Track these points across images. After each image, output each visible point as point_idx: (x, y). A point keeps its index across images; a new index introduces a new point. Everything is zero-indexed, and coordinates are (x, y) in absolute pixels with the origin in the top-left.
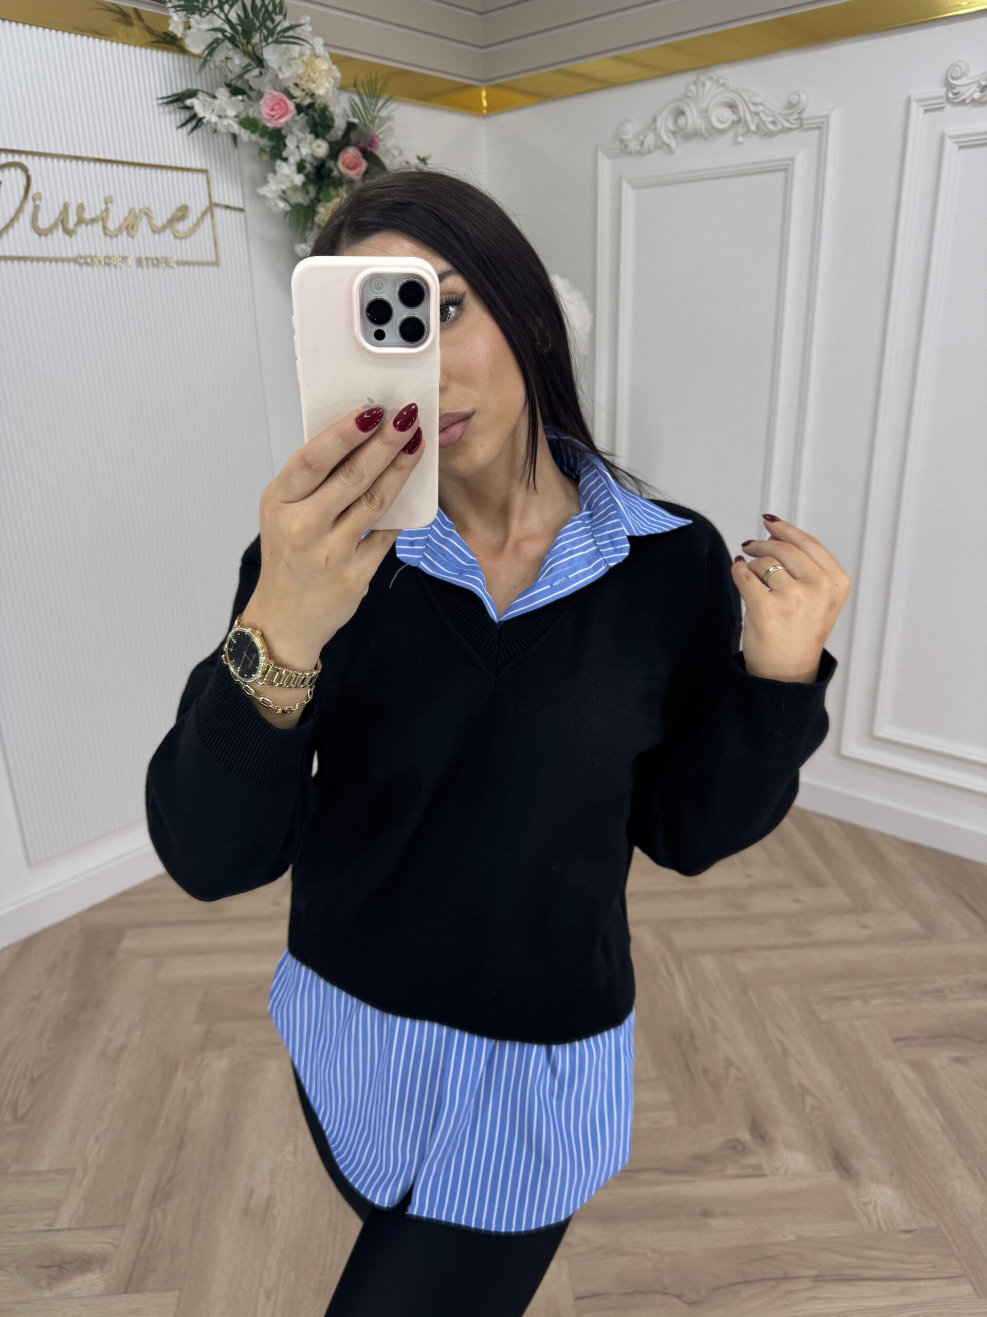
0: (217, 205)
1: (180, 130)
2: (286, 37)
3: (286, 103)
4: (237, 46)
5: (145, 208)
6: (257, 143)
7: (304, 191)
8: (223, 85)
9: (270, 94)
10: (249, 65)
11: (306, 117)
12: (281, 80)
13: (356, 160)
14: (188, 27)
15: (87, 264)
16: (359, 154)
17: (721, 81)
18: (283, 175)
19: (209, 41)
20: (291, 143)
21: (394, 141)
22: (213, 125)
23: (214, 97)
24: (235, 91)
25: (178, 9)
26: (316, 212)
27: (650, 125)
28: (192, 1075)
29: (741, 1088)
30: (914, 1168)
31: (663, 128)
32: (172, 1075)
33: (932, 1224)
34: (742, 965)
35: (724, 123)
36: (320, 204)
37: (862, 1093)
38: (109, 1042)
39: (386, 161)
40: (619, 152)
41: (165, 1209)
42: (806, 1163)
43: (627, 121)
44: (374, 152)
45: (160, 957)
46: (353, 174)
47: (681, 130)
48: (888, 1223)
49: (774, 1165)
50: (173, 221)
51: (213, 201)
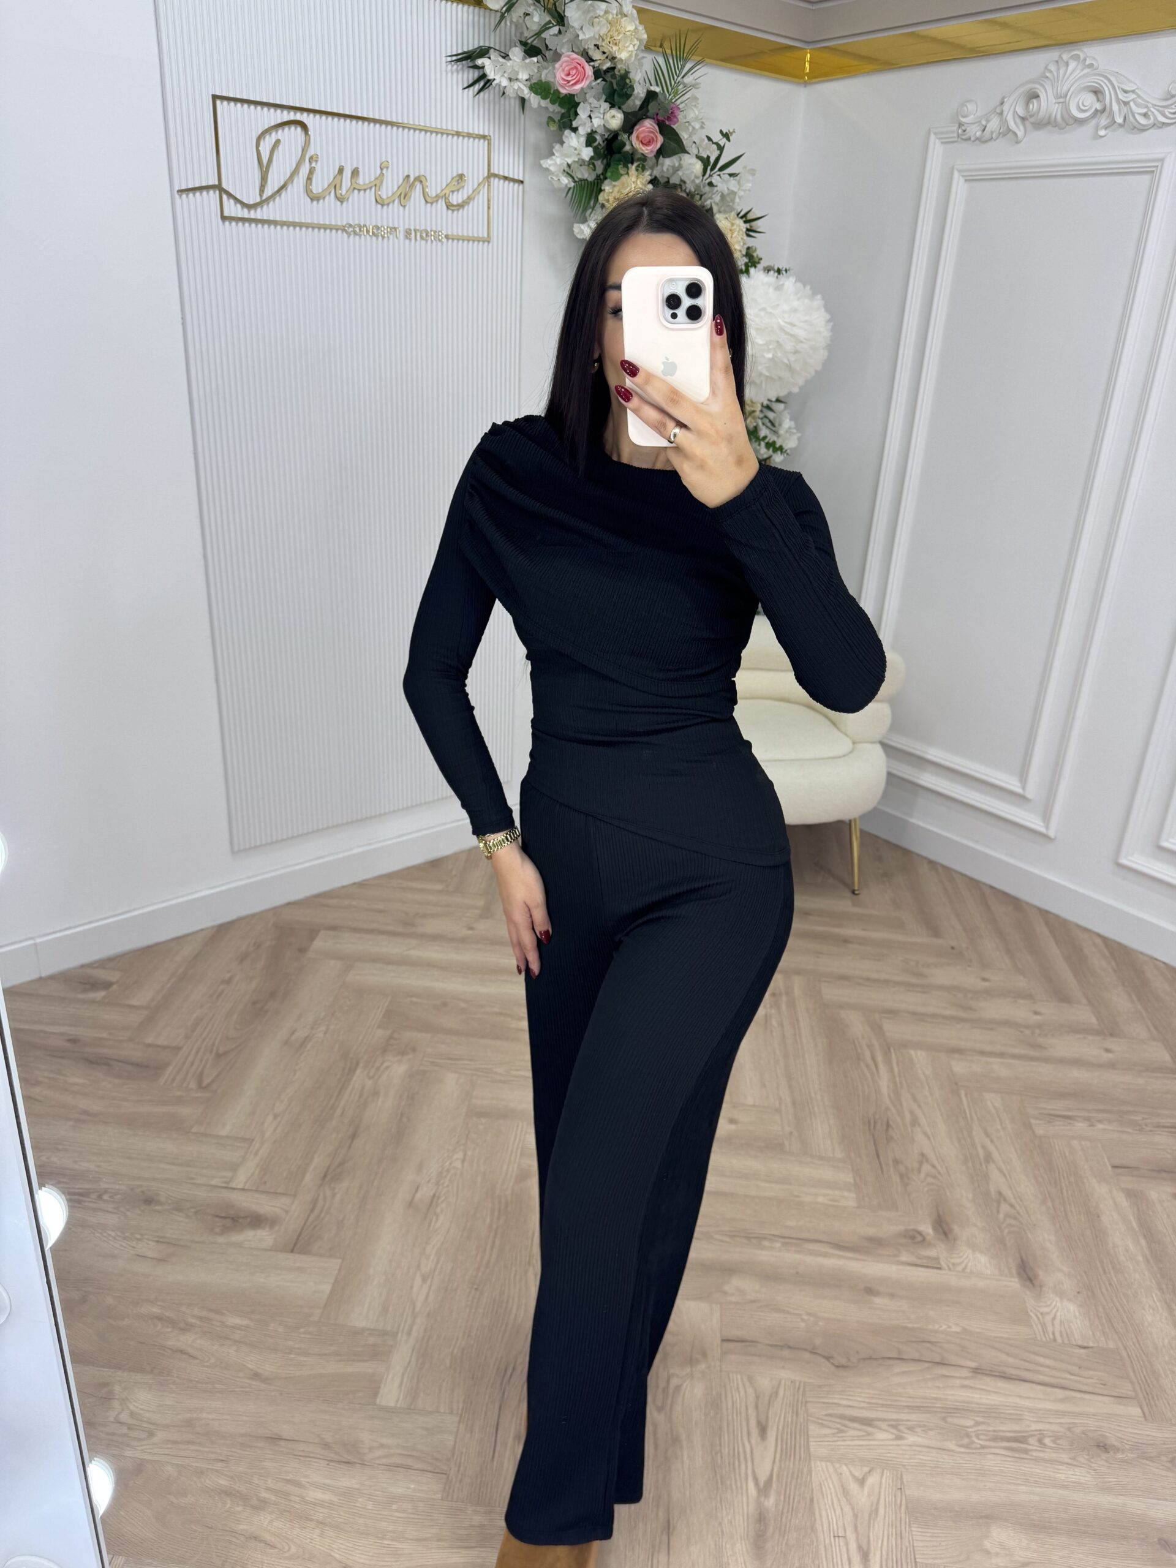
0: (496, 176)
1: (467, 90)
3: (583, 67)
5: (419, 177)
6: (547, 108)
7: (591, 166)
8: (518, 44)
9: (569, 57)
10: (549, 22)
11: (604, 83)
12: (581, 40)
13: (652, 135)
15: (355, 233)
16: (656, 127)
17: (1088, 62)
18: (571, 147)
20: (583, 112)
21: (696, 112)
22: (501, 89)
23: (506, 56)
24: (531, 51)
26: (601, 190)
27: (996, 108)
28: (371, 1074)
29: (932, 1184)
30: (1104, 1291)
31: (1012, 110)
32: (351, 1071)
33: (1111, 1345)
34: (959, 1067)
35: (1084, 111)
36: (606, 182)
37: (1065, 1211)
38: (294, 1032)
39: (684, 136)
40: (954, 137)
41: (334, 1189)
42: (988, 1265)
43: (970, 101)
44: (672, 126)
45: (350, 961)
46: (647, 150)
47: (1031, 116)
48: (1065, 1335)
49: (952, 1261)
50: (447, 191)
51: (492, 171)
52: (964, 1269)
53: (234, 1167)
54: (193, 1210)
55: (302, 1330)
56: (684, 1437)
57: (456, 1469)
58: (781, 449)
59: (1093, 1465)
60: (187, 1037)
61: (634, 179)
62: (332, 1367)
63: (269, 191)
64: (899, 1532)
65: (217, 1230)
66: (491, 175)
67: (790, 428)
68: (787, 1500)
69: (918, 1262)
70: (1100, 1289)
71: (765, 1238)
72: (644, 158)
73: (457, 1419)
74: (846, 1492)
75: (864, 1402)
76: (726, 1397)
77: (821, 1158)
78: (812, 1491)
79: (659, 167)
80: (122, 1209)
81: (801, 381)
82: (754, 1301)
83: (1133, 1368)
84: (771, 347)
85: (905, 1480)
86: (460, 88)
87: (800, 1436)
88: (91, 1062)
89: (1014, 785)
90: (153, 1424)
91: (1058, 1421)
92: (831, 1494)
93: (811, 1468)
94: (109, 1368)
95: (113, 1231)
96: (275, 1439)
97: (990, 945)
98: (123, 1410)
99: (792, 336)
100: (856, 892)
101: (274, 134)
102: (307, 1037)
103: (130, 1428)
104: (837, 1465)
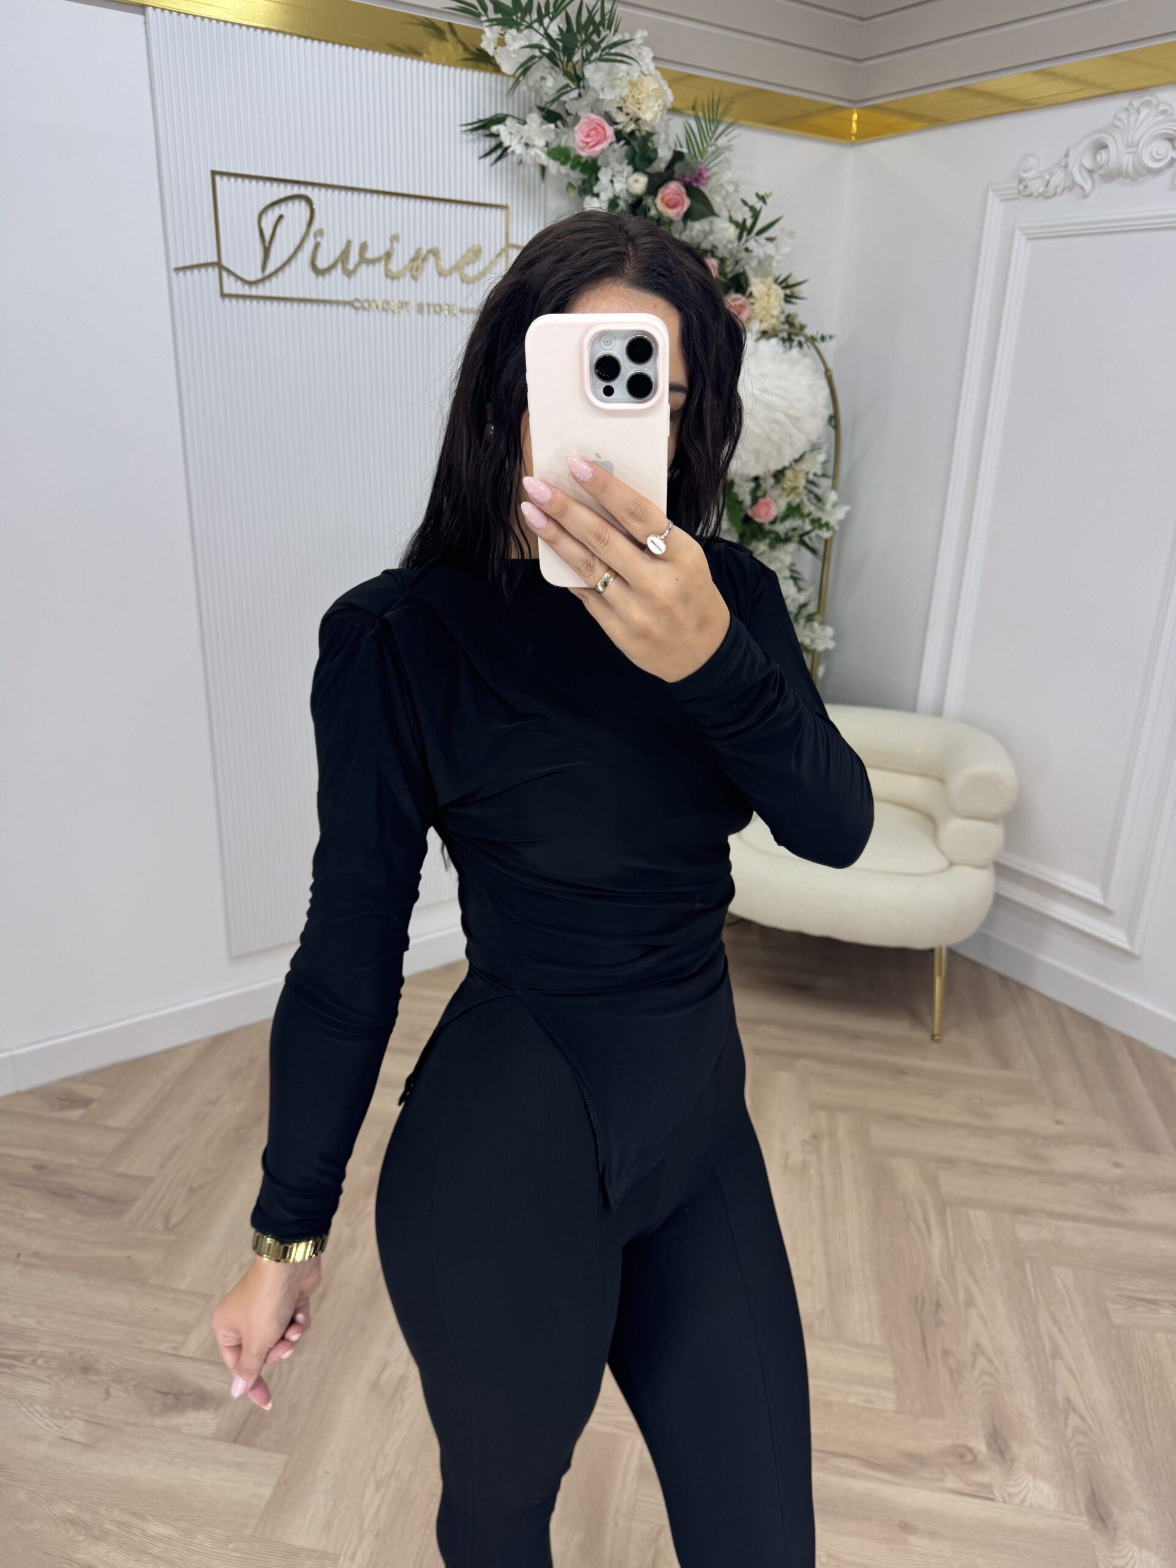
0: (515, 246)
1: (482, 160)
2: (611, 55)
3: (604, 129)
4: (557, 65)
5: (433, 248)
6: (568, 175)
8: (536, 109)
9: (588, 118)
10: (567, 86)
11: (626, 146)
12: (603, 103)
13: (678, 197)
14: (501, 42)
15: (363, 308)
16: (683, 190)
17: (1162, 107)
19: (522, 60)
20: (604, 176)
21: (730, 174)
22: (519, 156)
23: (524, 123)
24: (550, 116)
25: (494, 23)
27: (1060, 161)
29: (988, 1384)
31: (1077, 165)
34: (1024, 1232)
35: (1159, 160)
37: (1146, 1427)
39: (716, 201)
40: (1016, 194)
42: (1052, 1498)
43: (1028, 154)
44: (702, 188)
46: (673, 213)
47: (1100, 168)
49: (1009, 1490)
50: (465, 263)
51: (512, 242)
52: (1023, 1501)
53: (186, 1330)
54: (133, 1383)
55: (231, 1546)
60: (162, 1167)
63: (271, 268)
65: (156, 1410)
66: (510, 246)
69: (966, 1489)
77: (857, 1345)
79: (687, 232)
80: (56, 1379)
86: (476, 157)
88: (54, 1194)
89: (1094, 894)
95: (41, 1405)
97: (1065, 1079)
101: (275, 210)
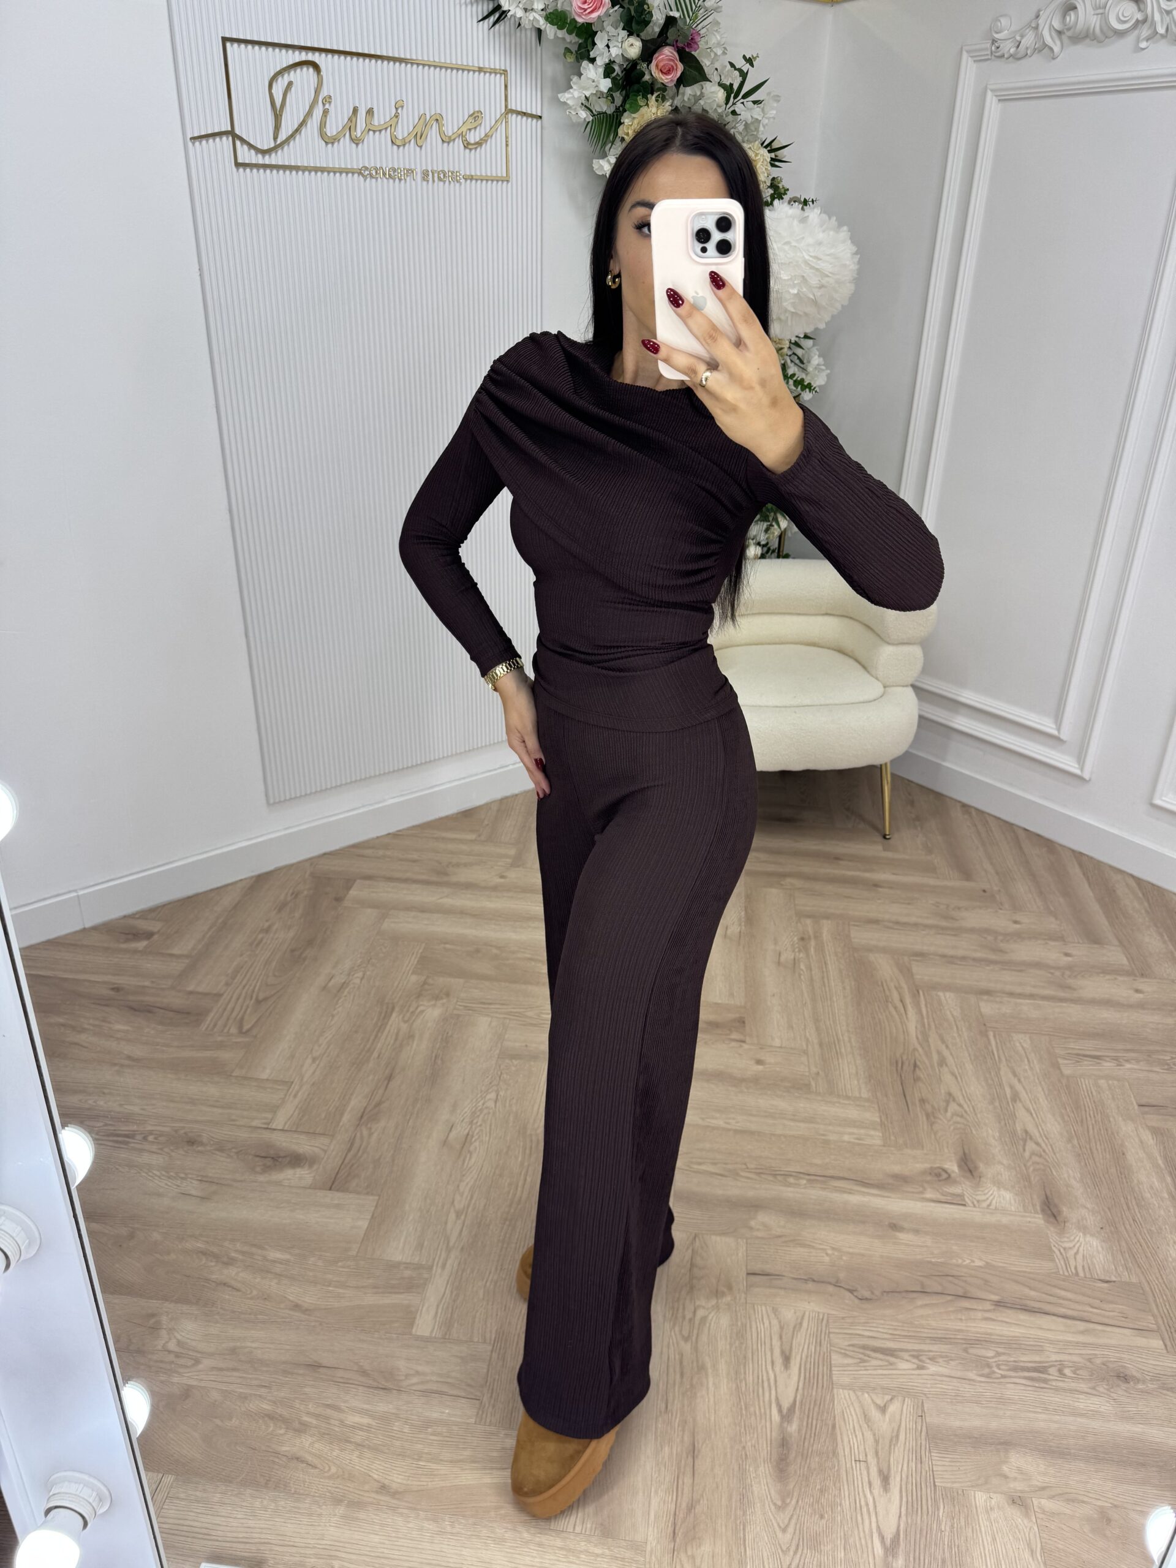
0: (513, 111)
1: (482, 22)
5: (436, 115)
6: (564, 39)
7: (610, 98)
11: (621, 9)
13: (672, 63)
15: (371, 176)
16: (676, 55)
18: (589, 78)
20: (600, 41)
21: (718, 37)
22: (517, 20)
26: (620, 124)
27: (1031, 22)
28: (406, 1019)
29: (958, 1123)
30: (1128, 1227)
31: (1047, 26)
32: (387, 1016)
33: (1134, 1280)
34: (987, 1008)
35: (1125, 22)
36: (626, 114)
37: (1091, 1149)
38: (331, 980)
39: (706, 63)
40: (987, 55)
41: (370, 1128)
42: (1013, 1202)
43: (1001, 16)
44: (693, 53)
45: (385, 909)
46: (667, 79)
47: (1069, 29)
48: (1087, 1269)
49: (979, 1198)
50: (464, 129)
51: (509, 107)
52: (989, 1205)
53: (274, 1109)
54: (234, 1150)
55: (340, 1264)
56: (709, 1365)
57: (489, 1395)
58: (809, 386)
59: (1112, 1395)
60: (227, 984)
61: (654, 110)
62: (370, 1299)
63: (282, 136)
64: (919, 1457)
65: (258, 1169)
66: (509, 111)
67: (818, 365)
68: (810, 1426)
69: (943, 1198)
70: (1124, 1224)
71: (791, 1176)
72: (664, 88)
73: (490, 1348)
74: (867, 1418)
75: (886, 1333)
76: (751, 1327)
77: (848, 1098)
78: (835, 1417)
79: (680, 97)
80: (166, 1150)
81: (827, 318)
82: (780, 1236)
83: (1155, 1301)
84: (796, 282)
85: (925, 1409)
86: (475, 21)
87: (823, 1365)
88: (135, 1010)
89: (1047, 725)
90: (199, 1352)
91: (1077, 1352)
92: (853, 1421)
93: (833, 1395)
94: (156, 1299)
95: (158, 1171)
96: (315, 1366)
97: (1022, 889)
98: (170, 1339)
99: (817, 270)
100: (888, 837)
101: (286, 76)
102: (344, 983)
103: (178, 1355)
104: (859, 1393)
